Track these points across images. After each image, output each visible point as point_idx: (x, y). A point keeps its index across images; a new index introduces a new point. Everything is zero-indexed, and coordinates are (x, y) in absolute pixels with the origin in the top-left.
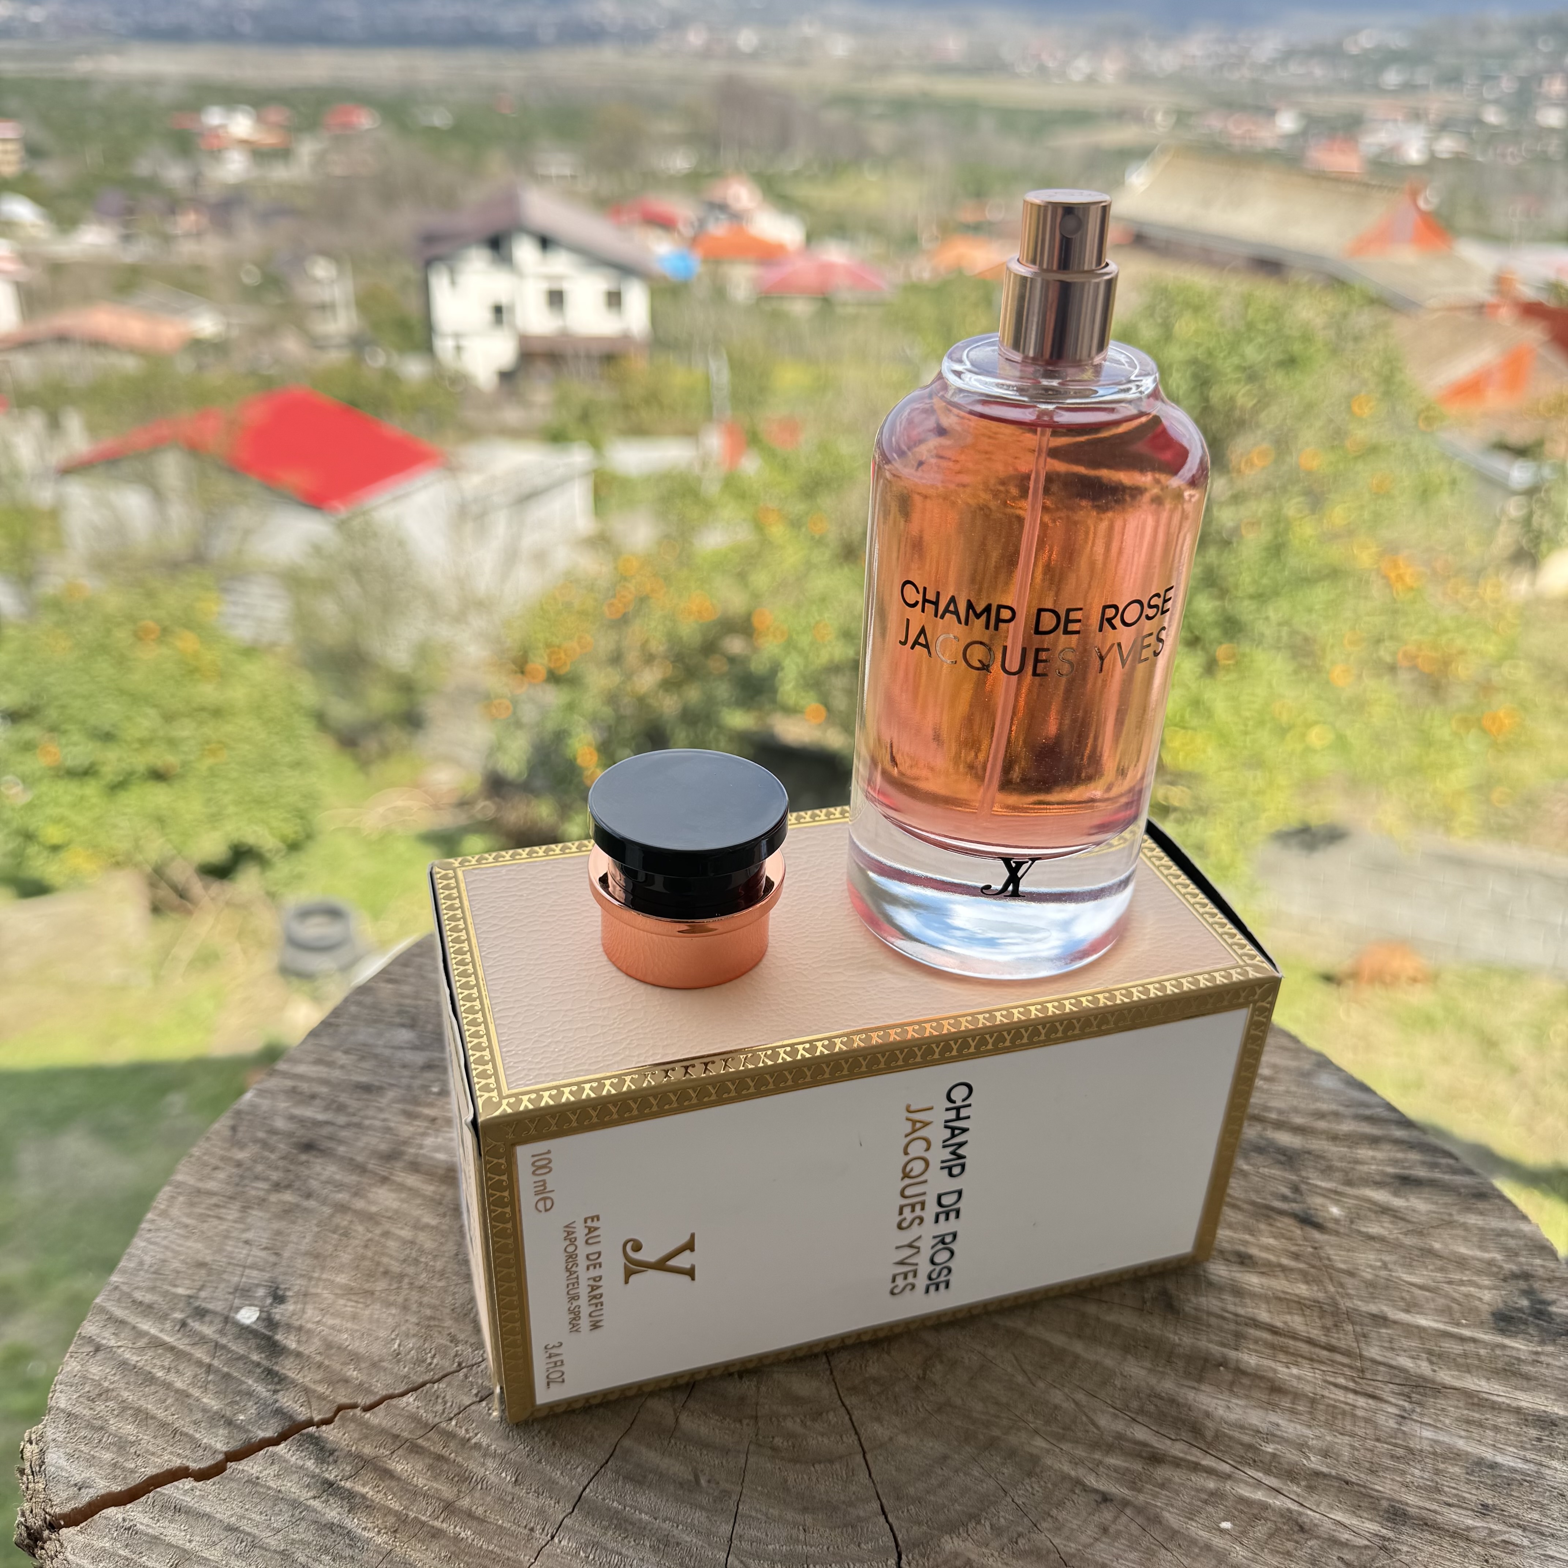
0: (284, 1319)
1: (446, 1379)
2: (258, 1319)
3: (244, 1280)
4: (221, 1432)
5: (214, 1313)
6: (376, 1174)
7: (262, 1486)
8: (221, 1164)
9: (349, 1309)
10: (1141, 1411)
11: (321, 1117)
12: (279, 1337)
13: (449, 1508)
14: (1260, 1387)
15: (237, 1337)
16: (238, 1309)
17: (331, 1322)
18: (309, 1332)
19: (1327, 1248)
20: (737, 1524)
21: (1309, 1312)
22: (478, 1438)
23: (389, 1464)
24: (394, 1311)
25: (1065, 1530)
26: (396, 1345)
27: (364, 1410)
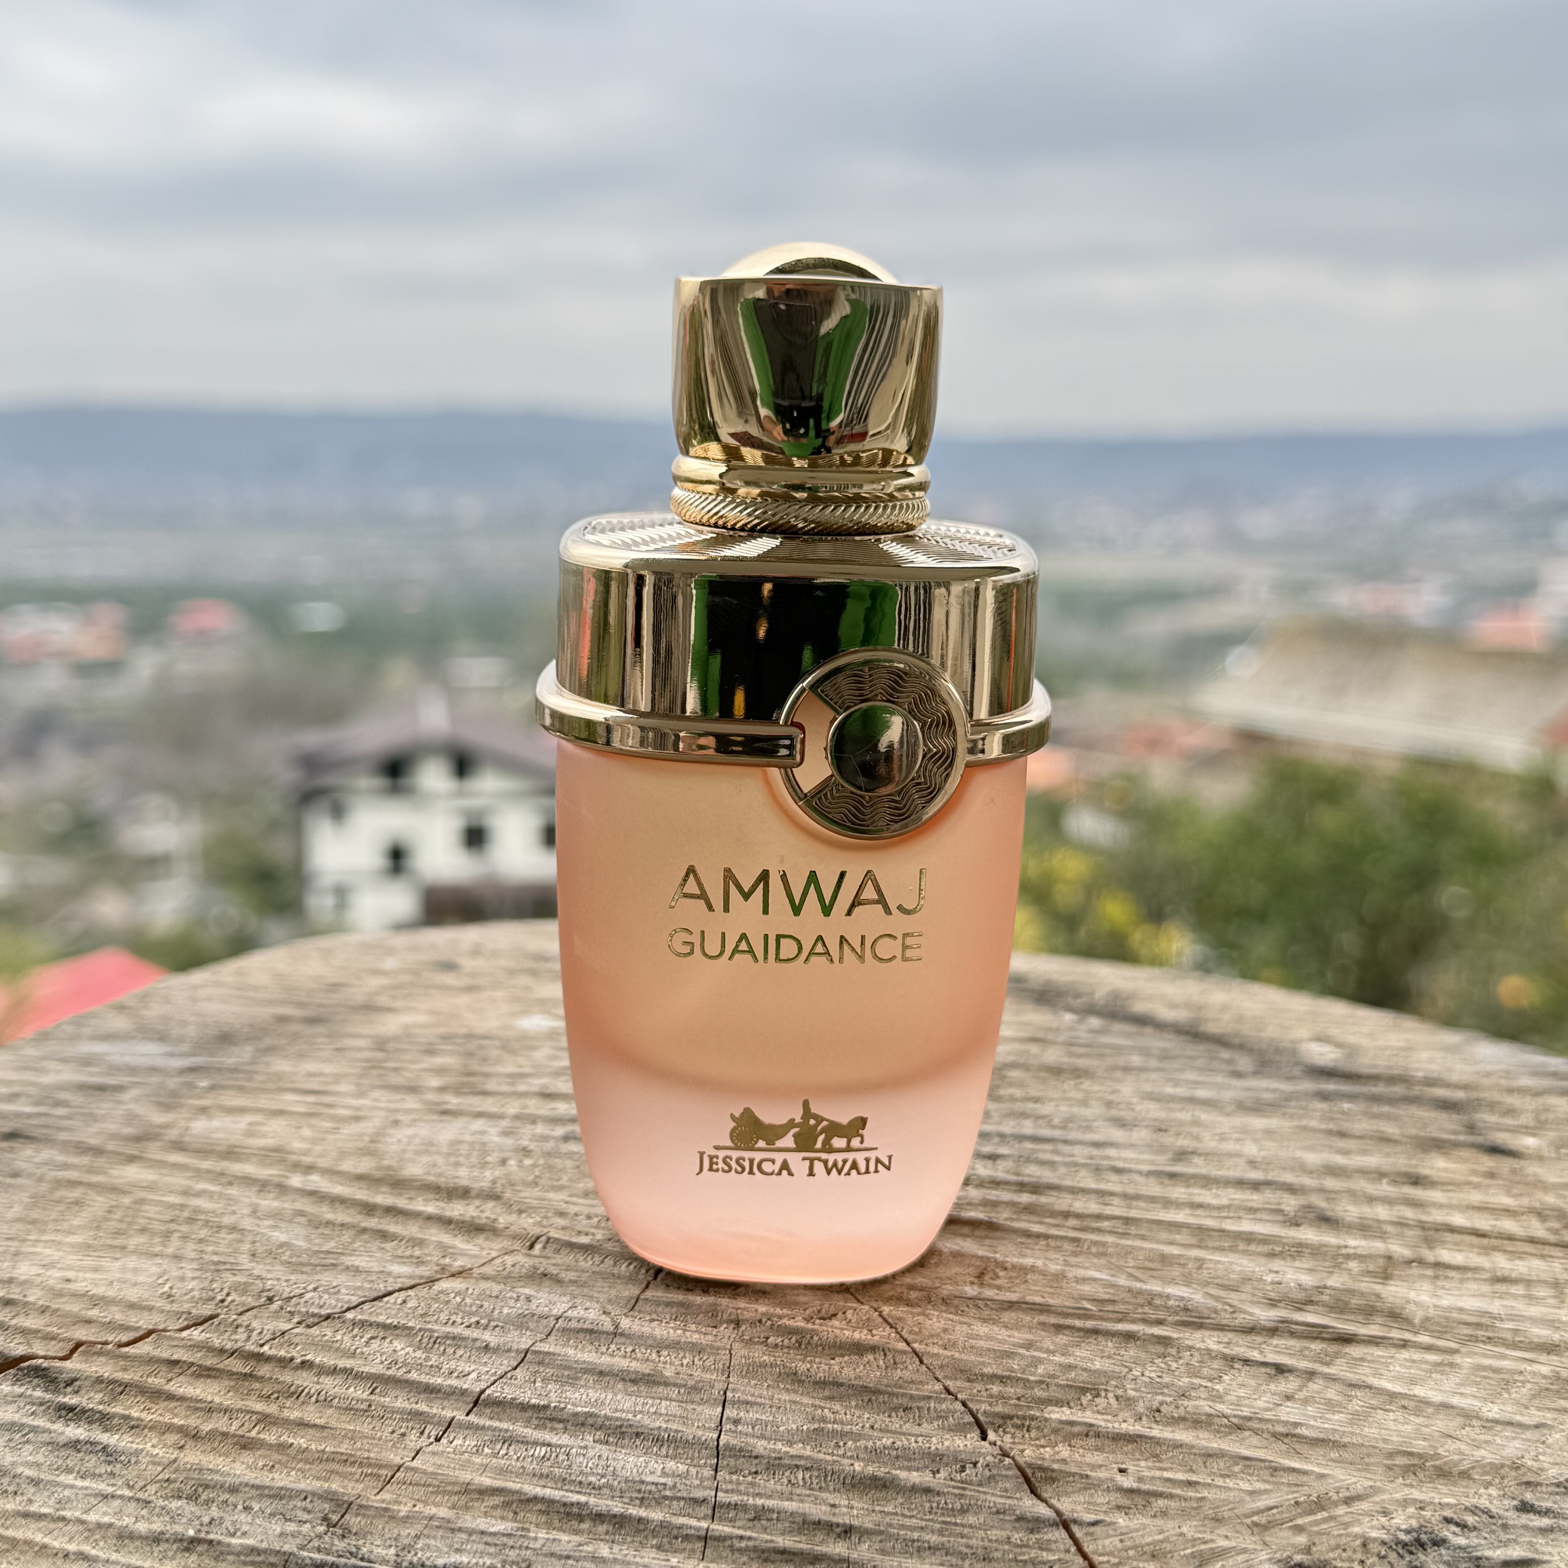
1: (250, 1313)
6: (119, 1154)
9: (87, 1263)
10: (1311, 1302)
11: (29, 1109)
13: (265, 1420)
14: (1475, 1279)
17: (58, 1274)
18: (24, 1282)
19: (1532, 1169)
20: (727, 1412)
21: (1524, 1217)
22: (308, 1358)
23: (167, 1387)
24: (159, 1260)
25: (1229, 1398)
26: (166, 1288)
27: (121, 1345)
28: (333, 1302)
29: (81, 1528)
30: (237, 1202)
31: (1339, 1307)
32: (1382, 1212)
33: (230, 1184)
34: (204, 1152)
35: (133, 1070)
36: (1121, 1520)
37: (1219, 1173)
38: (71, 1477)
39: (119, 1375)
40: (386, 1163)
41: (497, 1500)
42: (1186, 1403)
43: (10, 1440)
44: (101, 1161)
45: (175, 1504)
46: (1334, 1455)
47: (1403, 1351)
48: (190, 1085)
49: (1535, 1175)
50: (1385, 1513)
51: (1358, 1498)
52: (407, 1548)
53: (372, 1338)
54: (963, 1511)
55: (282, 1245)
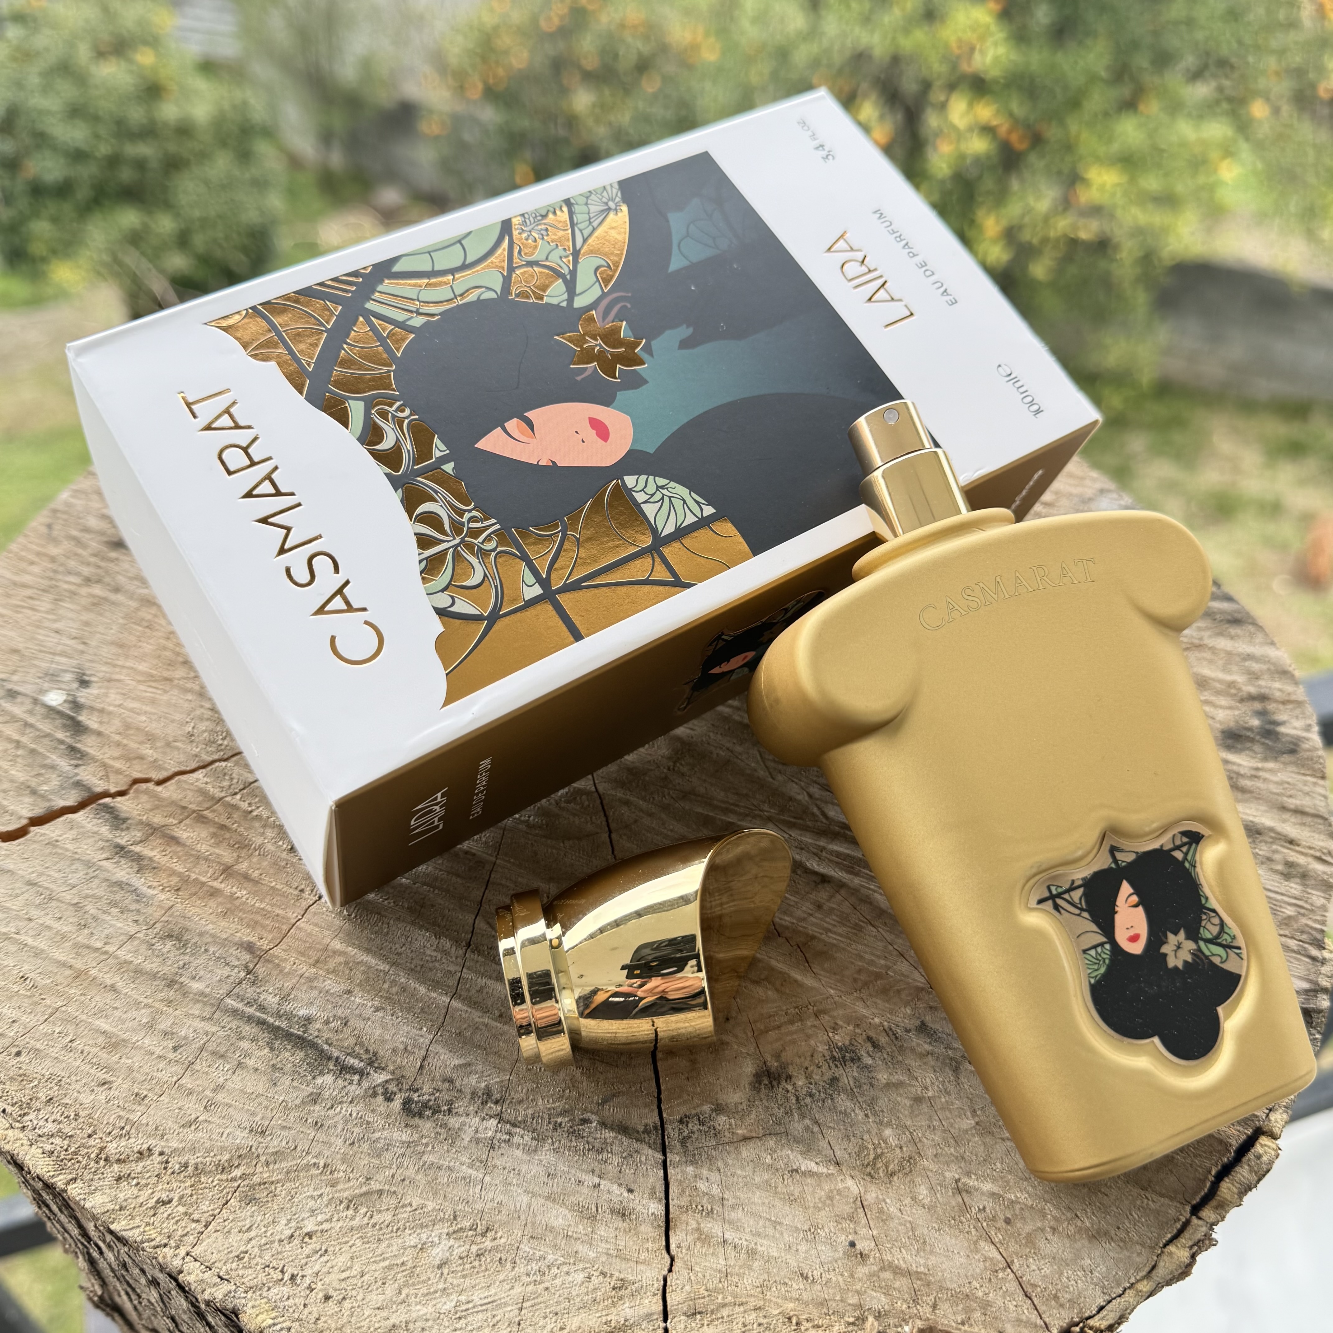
0: (88, 702)
2: (65, 701)
3: (54, 666)
4: (28, 800)
5: (25, 695)
7: (62, 848)
8: (36, 559)
9: (148, 694)
12: (82, 718)
13: (228, 871)
15: (46, 717)
16: (47, 692)
17: (131, 705)
23: (178, 831)
24: (190, 697)
26: (190, 728)
27: (156, 784)
29: (115, 962)
41: (342, 959)
50: (834, 1029)
51: (824, 1012)
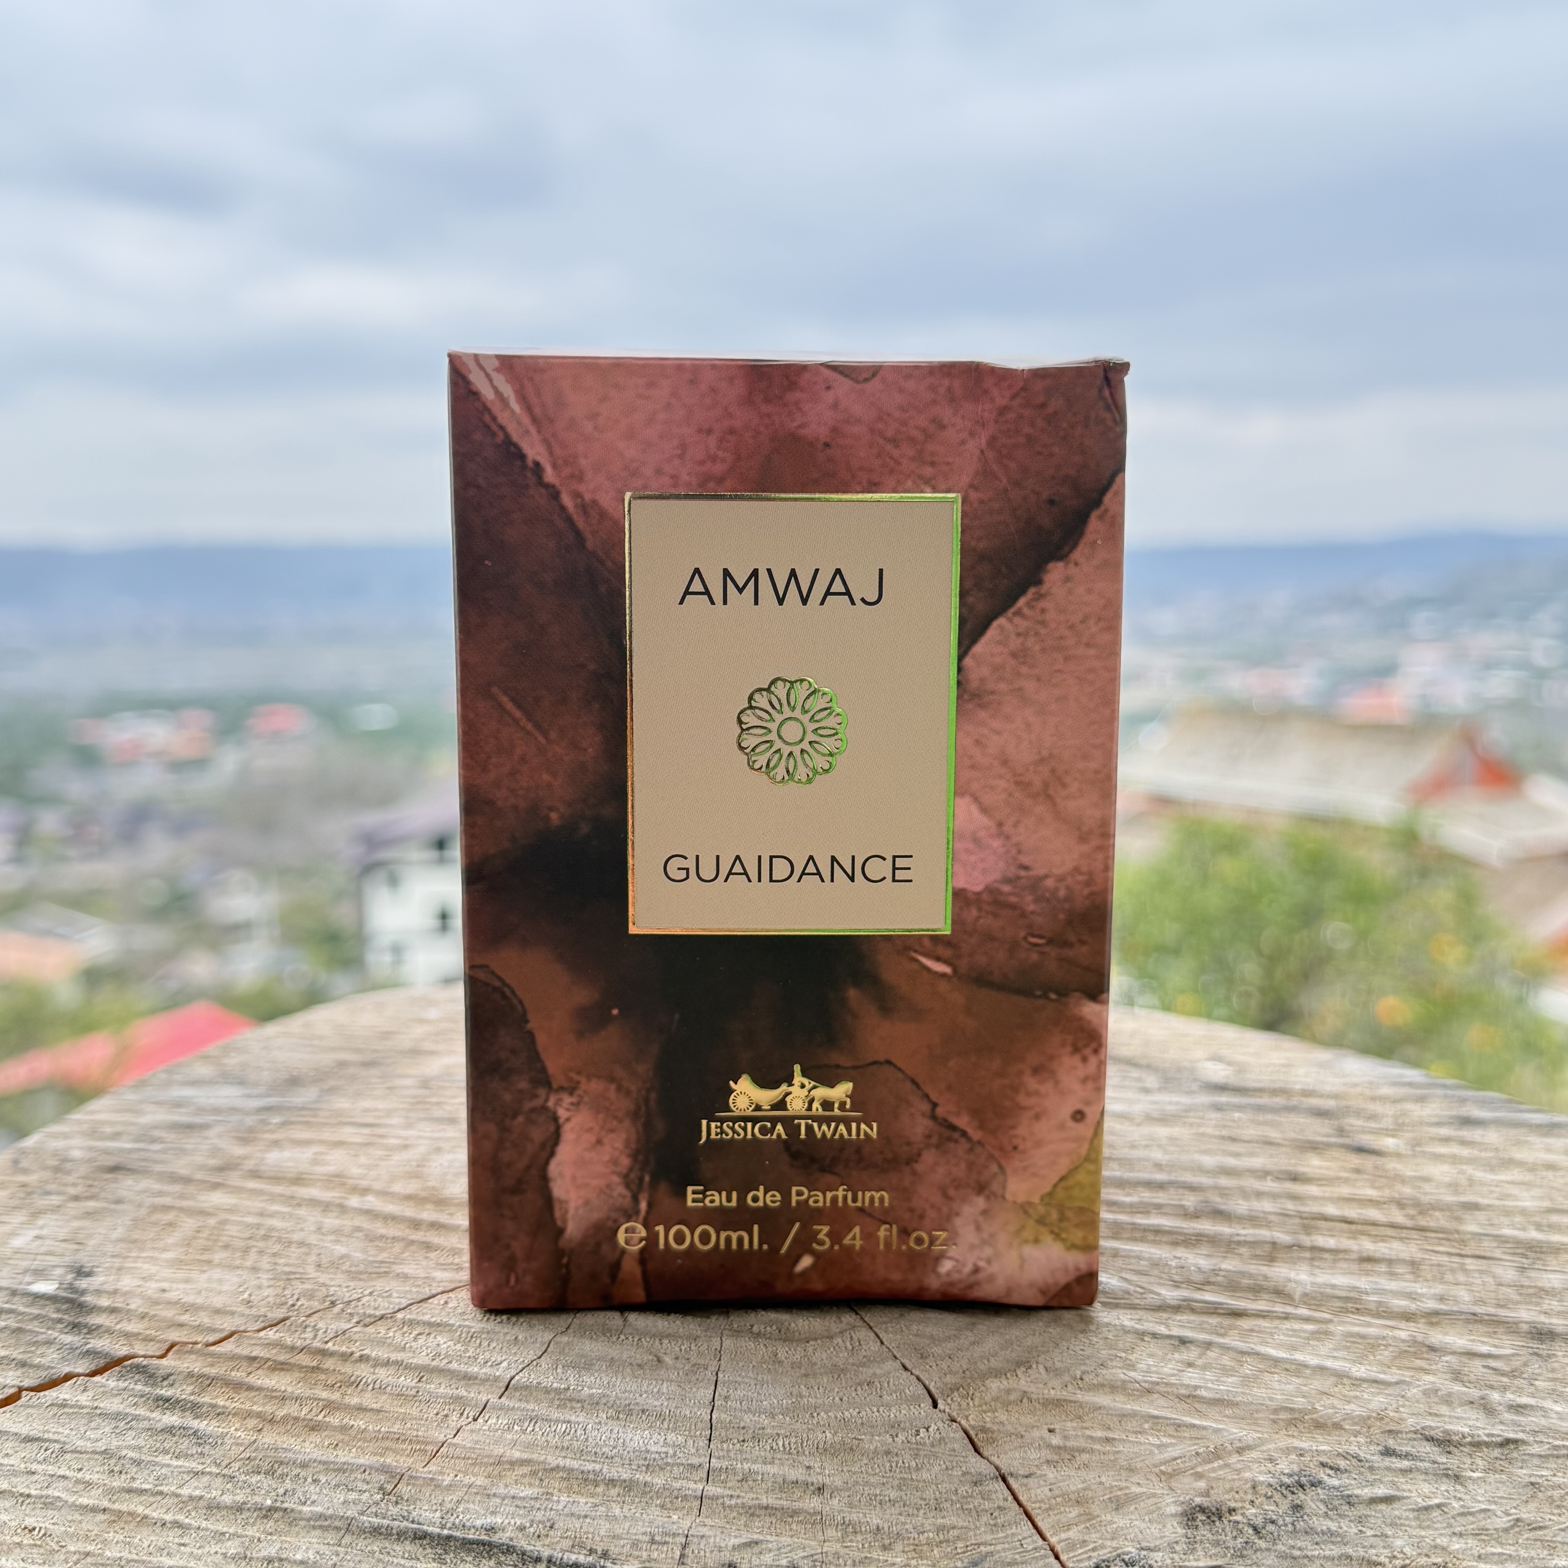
0: (92, 1288)
1: (316, 1315)
2: (57, 1288)
3: (36, 1263)
6: (205, 1182)
9: (179, 1275)
10: (1209, 1283)
11: (129, 1146)
12: (87, 1299)
13: (330, 1406)
14: (1345, 1260)
15: (32, 1302)
16: (30, 1284)
18: (126, 1294)
19: (1392, 1165)
20: (719, 1389)
21: (1385, 1206)
22: (364, 1352)
23: (247, 1380)
24: (239, 1272)
25: (1140, 1366)
26: (246, 1296)
27: (208, 1345)
28: (386, 1305)
29: (176, 1500)
30: (305, 1221)
31: (1232, 1286)
32: (1267, 1206)
33: (299, 1205)
34: (276, 1179)
35: (216, 1111)
36: (1051, 1474)
37: (1131, 1175)
38: (168, 1457)
39: (207, 1370)
40: (430, 1184)
41: (526, 1470)
42: (1104, 1372)
43: (116, 1427)
44: (191, 1189)
45: (255, 1479)
46: (1228, 1412)
47: (1285, 1322)
48: (264, 1122)
49: (1394, 1169)
50: (1271, 1460)
51: (1249, 1448)
52: (451, 1512)
53: (420, 1334)
54: (918, 1469)
55: (342, 1257)
